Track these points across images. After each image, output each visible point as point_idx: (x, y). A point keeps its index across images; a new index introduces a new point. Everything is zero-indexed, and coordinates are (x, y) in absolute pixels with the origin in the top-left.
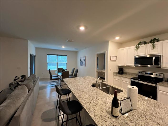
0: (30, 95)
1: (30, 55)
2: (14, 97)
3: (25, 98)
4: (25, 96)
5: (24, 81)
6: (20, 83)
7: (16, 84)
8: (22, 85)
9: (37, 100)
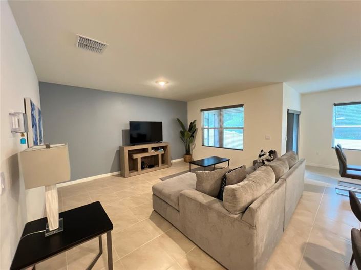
0: (277, 188)
1: (288, 112)
2: (253, 180)
3: (269, 189)
4: (269, 185)
5: (273, 160)
6: (266, 162)
7: (261, 162)
8: (267, 165)
9: (296, 208)
